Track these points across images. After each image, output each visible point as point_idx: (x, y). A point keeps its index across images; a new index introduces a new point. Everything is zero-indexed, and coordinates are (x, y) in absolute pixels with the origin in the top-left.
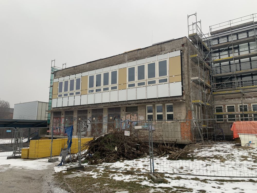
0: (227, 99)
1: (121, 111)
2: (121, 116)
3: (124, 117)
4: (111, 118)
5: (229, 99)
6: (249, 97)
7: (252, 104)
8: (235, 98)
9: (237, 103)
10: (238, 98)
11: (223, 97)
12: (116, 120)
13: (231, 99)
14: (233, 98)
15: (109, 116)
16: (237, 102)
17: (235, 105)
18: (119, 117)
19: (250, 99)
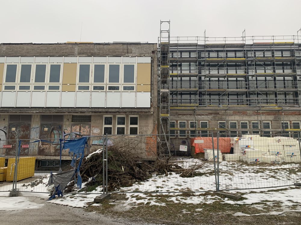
0: (180, 115)
1: (65, 120)
2: (64, 127)
3: (69, 129)
4: (46, 129)
5: (182, 115)
6: (199, 115)
7: (201, 122)
8: (187, 115)
9: (188, 120)
10: (189, 115)
11: (176, 113)
12: (55, 132)
13: (184, 115)
14: (185, 115)
15: (42, 126)
16: (189, 118)
17: (186, 121)
18: (60, 128)
19: (199, 117)
